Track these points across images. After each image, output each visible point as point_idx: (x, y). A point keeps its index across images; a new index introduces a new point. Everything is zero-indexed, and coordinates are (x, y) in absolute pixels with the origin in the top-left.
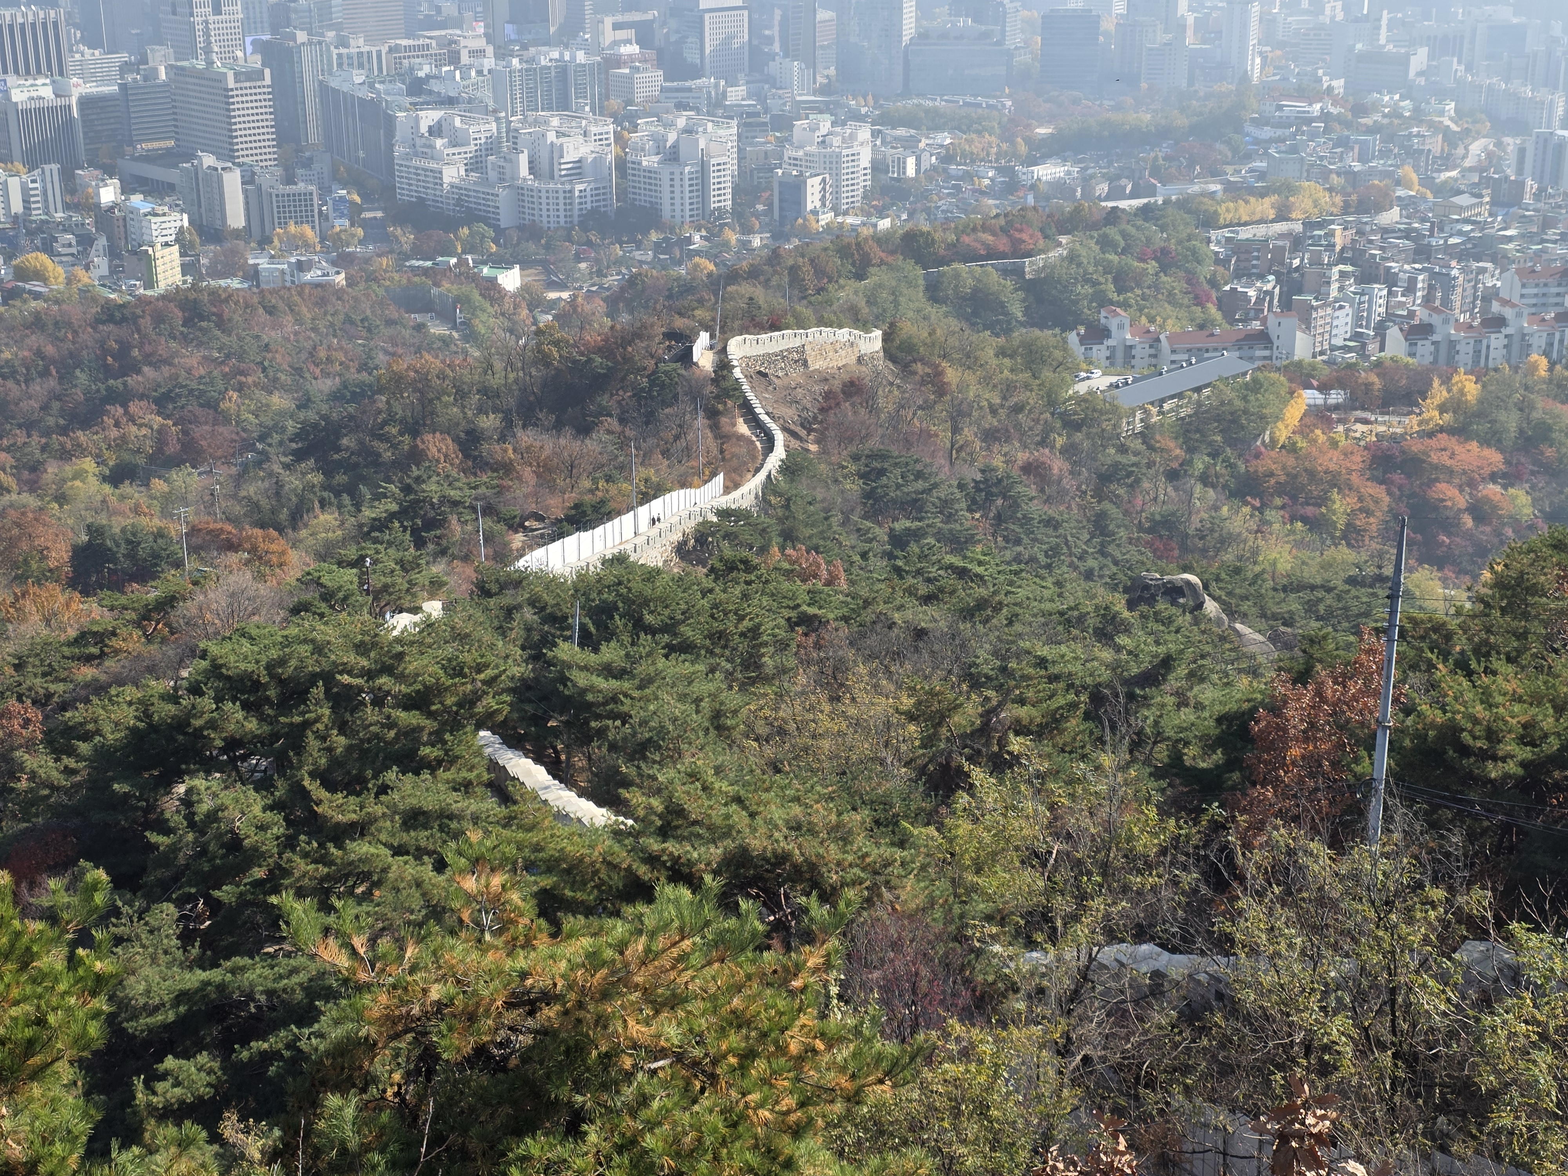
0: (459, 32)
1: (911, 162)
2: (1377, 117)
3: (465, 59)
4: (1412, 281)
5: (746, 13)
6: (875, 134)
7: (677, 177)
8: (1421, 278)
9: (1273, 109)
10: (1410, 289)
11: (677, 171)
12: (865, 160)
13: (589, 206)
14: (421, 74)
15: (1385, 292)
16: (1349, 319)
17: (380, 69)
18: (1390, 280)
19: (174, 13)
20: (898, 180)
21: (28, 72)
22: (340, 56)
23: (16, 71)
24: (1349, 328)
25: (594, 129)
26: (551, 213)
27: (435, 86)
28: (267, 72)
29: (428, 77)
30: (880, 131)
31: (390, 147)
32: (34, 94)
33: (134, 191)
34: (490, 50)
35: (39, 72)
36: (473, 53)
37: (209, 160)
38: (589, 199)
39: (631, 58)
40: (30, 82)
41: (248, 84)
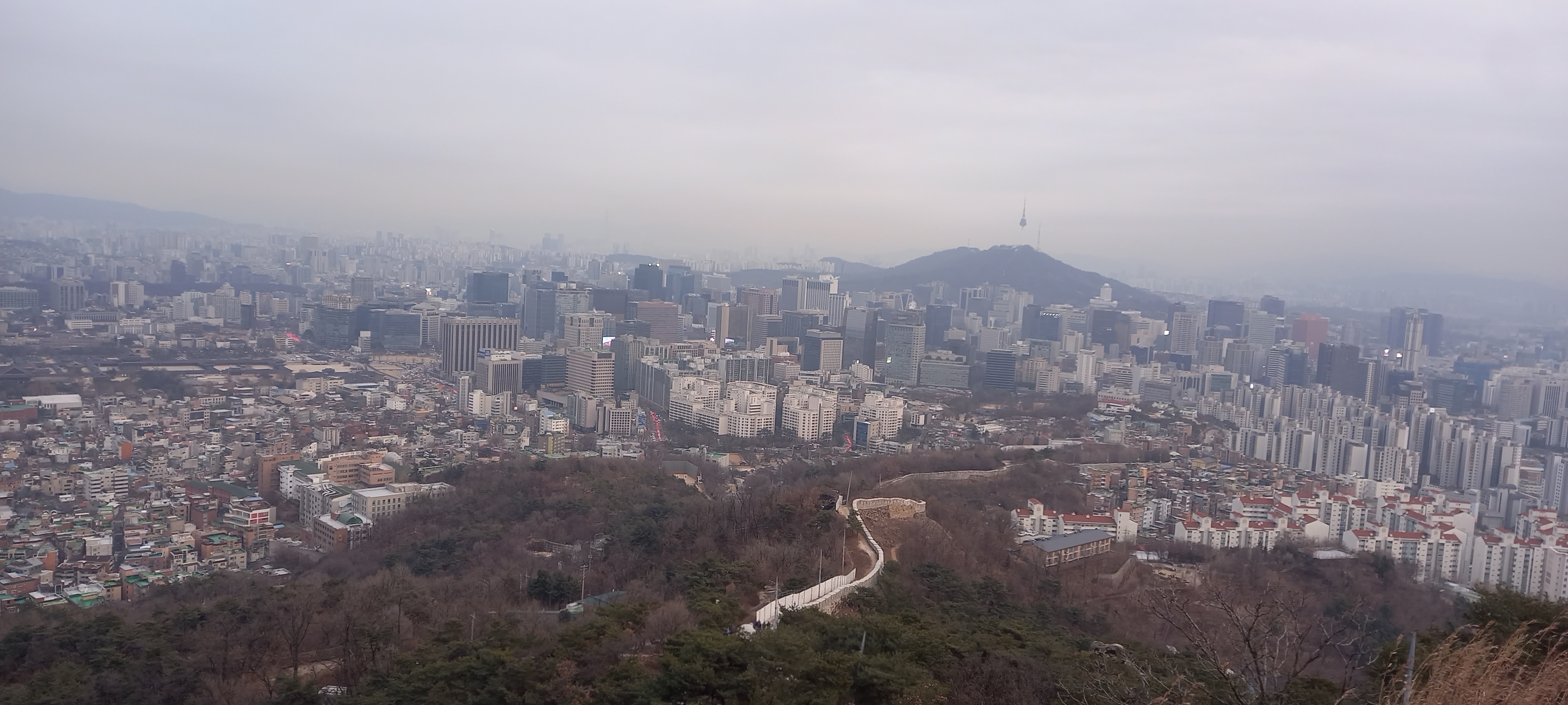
0: (704, 341)
1: (922, 418)
2: (1158, 415)
3: (706, 354)
4: (1184, 498)
5: (842, 341)
6: (905, 402)
7: (807, 416)
8: (1188, 497)
9: (1106, 406)
10: (1183, 502)
11: (807, 414)
12: (900, 415)
13: (762, 427)
14: (685, 359)
15: (1170, 503)
16: (1152, 516)
17: (666, 356)
18: (1172, 497)
19: (571, 325)
20: (915, 426)
21: (500, 348)
22: (647, 349)
23: (494, 347)
24: (1152, 520)
25: (768, 391)
26: (744, 429)
27: (692, 365)
28: (613, 355)
29: (689, 361)
30: (906, 402)
31: (668, 393)
32: (503, 358)
33: (544, 406)
34: (718, 350)
35: (505, 348)
36: (710, 352)
37: (583, 394)
38: (763, 424)
39: (785, 358)
40: (501, 352)
41: (603, 359)
